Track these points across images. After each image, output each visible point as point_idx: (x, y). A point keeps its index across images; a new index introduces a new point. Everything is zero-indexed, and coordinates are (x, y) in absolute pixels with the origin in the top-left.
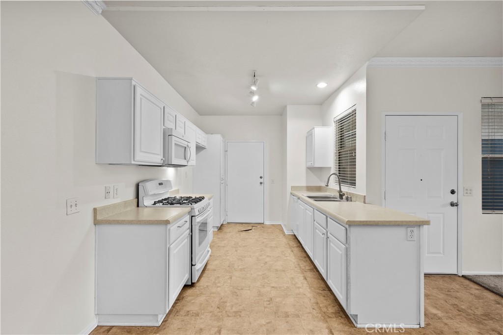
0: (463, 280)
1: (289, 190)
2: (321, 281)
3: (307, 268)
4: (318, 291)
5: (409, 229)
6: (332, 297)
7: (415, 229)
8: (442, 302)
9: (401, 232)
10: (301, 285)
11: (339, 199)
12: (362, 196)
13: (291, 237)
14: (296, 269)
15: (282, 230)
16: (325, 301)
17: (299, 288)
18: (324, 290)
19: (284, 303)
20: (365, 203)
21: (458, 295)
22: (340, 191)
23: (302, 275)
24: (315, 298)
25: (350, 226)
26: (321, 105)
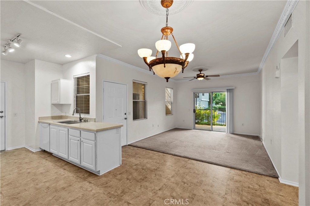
0: (128, 146)
1: (37, 120)
2: (75, 167)
3: (63, 164)
4: (76, 171)
5: (117, 129)
6: (84, 171)
7: (119, 129)
8: (124, 155)
9: (115, 131)
10: (64, 173)
11: (79, 122)
12: (94, 119)
13: (39, 153)
14: (56, 168)
15: (28, 151)
16: (81, 174)
17: (63, 175)
18: (78, 170)
19: (58, 185)
20: (95, 122)
21: (128, 151)
22: (80, 117)
23: (62, 169)
24: (75, 175)
25: (97, 132)
26: (62, 65)
